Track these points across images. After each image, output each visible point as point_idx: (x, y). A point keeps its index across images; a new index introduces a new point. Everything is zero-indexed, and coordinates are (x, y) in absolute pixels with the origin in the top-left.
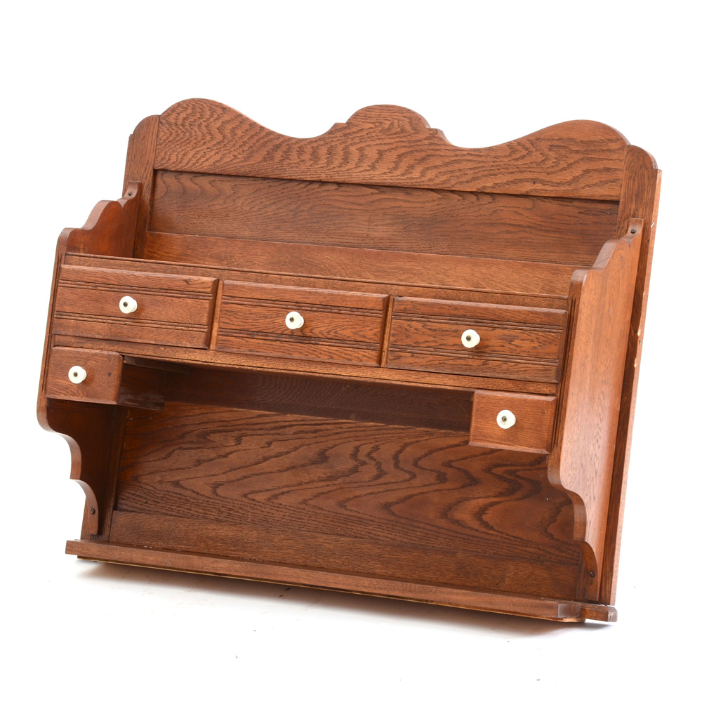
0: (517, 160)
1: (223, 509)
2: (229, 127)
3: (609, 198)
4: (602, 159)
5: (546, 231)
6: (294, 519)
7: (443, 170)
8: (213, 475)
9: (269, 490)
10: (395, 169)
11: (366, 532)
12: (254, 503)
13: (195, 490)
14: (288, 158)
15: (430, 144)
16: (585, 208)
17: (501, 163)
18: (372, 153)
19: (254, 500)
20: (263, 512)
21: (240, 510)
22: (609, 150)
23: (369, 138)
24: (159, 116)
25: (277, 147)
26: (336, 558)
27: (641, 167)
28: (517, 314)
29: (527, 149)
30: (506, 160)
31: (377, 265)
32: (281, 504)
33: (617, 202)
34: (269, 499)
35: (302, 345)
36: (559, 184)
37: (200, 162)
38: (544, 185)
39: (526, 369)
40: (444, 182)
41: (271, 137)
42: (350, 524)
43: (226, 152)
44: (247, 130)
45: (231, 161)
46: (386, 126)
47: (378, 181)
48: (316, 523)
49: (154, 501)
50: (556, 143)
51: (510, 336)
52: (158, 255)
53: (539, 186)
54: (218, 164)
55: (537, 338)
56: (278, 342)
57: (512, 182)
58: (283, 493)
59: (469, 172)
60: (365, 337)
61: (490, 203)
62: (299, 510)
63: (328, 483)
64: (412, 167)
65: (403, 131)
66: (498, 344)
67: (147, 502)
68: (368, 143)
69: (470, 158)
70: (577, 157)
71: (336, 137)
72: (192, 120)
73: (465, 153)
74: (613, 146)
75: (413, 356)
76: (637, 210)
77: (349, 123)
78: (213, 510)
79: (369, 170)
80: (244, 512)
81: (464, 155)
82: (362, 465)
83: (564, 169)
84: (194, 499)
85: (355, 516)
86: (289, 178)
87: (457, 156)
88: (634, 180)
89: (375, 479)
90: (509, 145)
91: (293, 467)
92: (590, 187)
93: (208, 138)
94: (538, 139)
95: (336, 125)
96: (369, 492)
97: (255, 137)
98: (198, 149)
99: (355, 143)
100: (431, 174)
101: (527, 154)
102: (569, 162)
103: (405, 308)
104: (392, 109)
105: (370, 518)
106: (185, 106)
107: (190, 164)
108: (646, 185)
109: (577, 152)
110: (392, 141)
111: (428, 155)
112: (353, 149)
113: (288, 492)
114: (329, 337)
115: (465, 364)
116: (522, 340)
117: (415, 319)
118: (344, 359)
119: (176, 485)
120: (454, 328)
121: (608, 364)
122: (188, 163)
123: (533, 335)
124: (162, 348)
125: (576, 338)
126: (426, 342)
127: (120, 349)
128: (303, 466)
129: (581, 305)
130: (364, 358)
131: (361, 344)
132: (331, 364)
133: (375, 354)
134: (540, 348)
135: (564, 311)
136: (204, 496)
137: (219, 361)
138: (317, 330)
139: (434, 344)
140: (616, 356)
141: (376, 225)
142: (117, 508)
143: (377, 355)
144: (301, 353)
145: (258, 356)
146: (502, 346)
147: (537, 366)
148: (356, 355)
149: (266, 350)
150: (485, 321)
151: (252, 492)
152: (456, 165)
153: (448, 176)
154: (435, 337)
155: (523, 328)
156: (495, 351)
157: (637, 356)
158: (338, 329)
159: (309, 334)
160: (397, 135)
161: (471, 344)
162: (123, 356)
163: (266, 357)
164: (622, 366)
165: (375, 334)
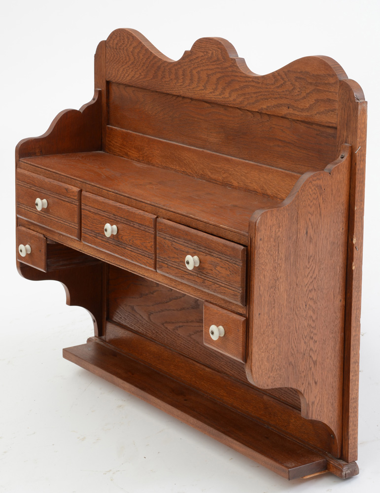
0: (278, 87)
1: (154, 332)
2: (136, 51)
3: (331, 125)
4: (325, 91)
6: (186, 347)
7: (240, 92)
8: (148, 306)
9: (173, 323)
10: (216, 89)
11: (220, 366)
12: (167, 330)
13: (141, 314)
14: (164, 77)
15: (233, 71)
16: (319, 131)
17: (270, 90)
18: (204, 76)
19: (167, 328)
20: (171, 338)
21: (161, 334)
22: (329, 84)
23: (202, 64)
24: (106, 41)
25: (159, 68)
27: (348, 100)
29: (283, 79)
30: (272, 87)
31: (212, 164)
32: (179, 334)
33: (336, 128)
34: (174, 329)
35: (119, 248)
36: (302, 110)
37: (125, 76)
38: (294, 110)
40: (241, 103)
41: (156, 60)
43: (136, 70)
44: (144, 54)
45: (139, 77)
46: (210, 55)
47: (208, 98)
48: (196, 353)
49: (124, 318)
50: (299, 75)
51: (215, 262)
53: (291, 111)
54: (133, 79)
55: (229, 268)
57: (276, 105)
58: (180, 327)
59: (253, 95)
60: (147, 248)
61: (268, 121)
62: (188, 341)
64: (224, 89)
65: (218, 59)
66: (209, 268)
67: (121, 318)
68: (202, 68)
69: (253, 84)
70: (311, 88)
71: (186, 62)
72: (120, 45)
73: (251, 79)
74: (332, 80)
75: (168, 267)
76: (347, 137)
77: (191, 51)
78: (149, 331)
79: (203, 90)
80: (163, 336)
81: (250, 81)
83: (304, 98)
84: (141, 321)
86: (165, 92)
87: (246, 81)
88: (345, 111)
90: (274, 74)
91: (184, 309)
92: (319, 114)
93: (128, 58)
94: (289, 71)
95: (186, 52)
97: (148, 60)
98: (124, 67)
99: (196, 68)
100: (234, 96)
101: (284, 83)
102: (307, 92)
103: (162, 229)
104: (211, 41)
106: (116, 34)
108: (352, 116)
109: (311, 84)
110: (214, 67)
111: (232, 80)
112: (194, 72)
113: (182, 326)
114: (130, 244)
115: (194, 279)
116: (221, 267)
117: (167, 238)
118: (138, 262)
119: (133, 308)
120: (186, 249)
121: (315, 275)
122: (120, 78)
123: (227, 265)
124: (62, 236)
125: (256, 270)
126: (174, 257)
127: (45, 233)
128: (188, 309)
129: (257, 242)
130: (147, 264)
131: (145, 252)
132: (135, 264)
133: (152, 262)
134: (231, 276)
135: (242, 247)
136: (145, 319)
137: (86, 251)
138: (124, 238)
139: (177, 260)
140: (328, 265)
141: (211, 132)
142: (109, 319)
143: (153, 263)
144: (118, 254)
145: (102, 251)
146: (211, 270)
147: (230, 290)
148: (143, 261)
149: (103, 248)
150: (202, 247)
151: (166, 322)
152: (247, 89)
153: (243, 97)
154: (177, 255)
155: (221, 257)
156: (208, 273)
157: (355, 260)
158: (134, 239)
159: (121, 240)
160: (215, 63)
161: (190, 267)
162: (47, 238)
163: (106, 253)
164: (341, 269)
165: (151, 247)
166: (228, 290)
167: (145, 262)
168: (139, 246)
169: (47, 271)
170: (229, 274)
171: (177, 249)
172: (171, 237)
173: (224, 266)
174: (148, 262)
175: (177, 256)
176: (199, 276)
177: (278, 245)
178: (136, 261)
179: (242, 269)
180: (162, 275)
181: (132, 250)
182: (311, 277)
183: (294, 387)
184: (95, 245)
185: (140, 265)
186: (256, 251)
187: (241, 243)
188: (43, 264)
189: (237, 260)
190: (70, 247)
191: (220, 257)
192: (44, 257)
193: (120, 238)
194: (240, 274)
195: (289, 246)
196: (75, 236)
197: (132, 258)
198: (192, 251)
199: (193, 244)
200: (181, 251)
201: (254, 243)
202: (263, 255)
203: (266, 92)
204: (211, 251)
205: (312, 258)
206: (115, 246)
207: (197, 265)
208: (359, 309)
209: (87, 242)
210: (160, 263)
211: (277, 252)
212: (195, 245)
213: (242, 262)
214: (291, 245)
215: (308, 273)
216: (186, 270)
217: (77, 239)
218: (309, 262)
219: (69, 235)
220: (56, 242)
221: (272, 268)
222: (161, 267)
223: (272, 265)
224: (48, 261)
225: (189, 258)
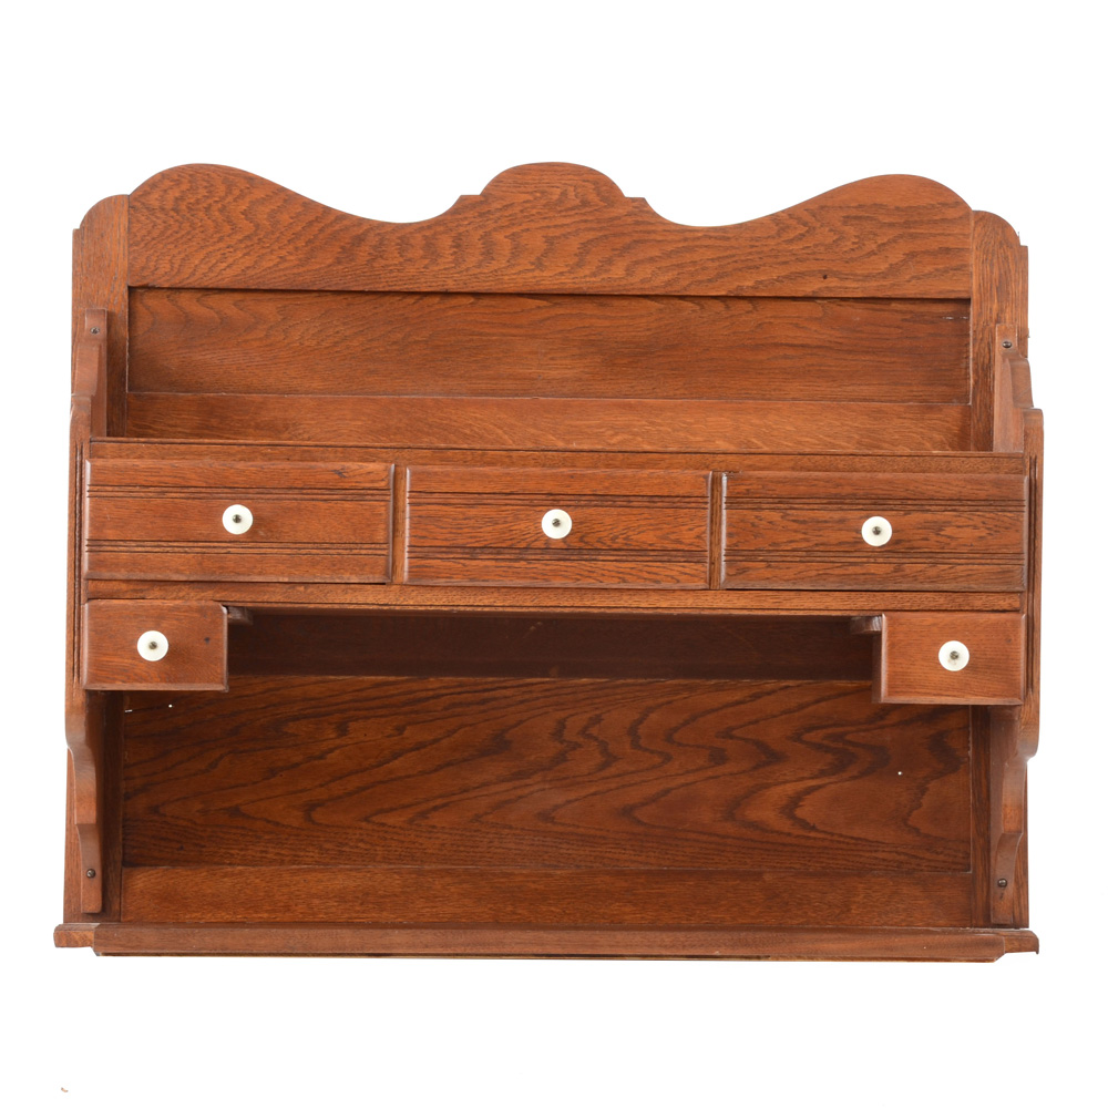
0: (790, 241)
2: (265, 209)
3: (953, 296)
4: (935, 235)
5: (849, 352)
6: (461, 848)
7: (664, 263)
8: (301, 791)
9: (408, 806)
10: (580, 264)
11: (596, 857)
12: (385, 828)
13: (270, 819)
14: (381, 257)
15: (637, 223)
16: (911, 312)
17: (765, 249)
18: (537, 242)
19: (383, 825)
20: (403, 842)
21: (360, 846)
22: (945, 221)
23: (526, 217)
24: (128, 197)
25: (359, 238)
26: (550, 905)
27: (1001, 244)
28: (945, 486)
29: (805, 224)
30: (772, 242)
31: (567, 422)
32: (434, 827)
34: (411, 821)
35: (568, 563)
36: (867, 277)
37: (217, 270)
38: (841, 279)
39: (970, 572)
40: (669, 283)
41: (345, 222)
42: (565, 846)
43: (264, 251)
44: (299, 214)
45: (276, 265)
46: (555, 197)
47: (551, 287)
49: (195, 845)
50: (854, 213)
51: (935, 522)
52: (154, 430)
53: (833, 282)
54: (251, 272)
55: (984, 523)
56: (523, 563)
57: (786, 277)
58: (435, 808)
59: (710, 264)
60: (681, 543)
61: (748, 312)
62: (468, 834)
64: (610, 261)
65: (585, 203)
66: (918, 537)
67: (182, 848)
68: (524, 226)
69: (709, 242)
70: (892, 233)
71: (466, 218)
72: (192, 201)
74: (951, 213)
75: (769, 566)
76: (1001, 311)
77: (487, 193)
79: (533, 270)
80: (368, 847)
81: (698, 238)
82: (574, 749)
83: (873, 253)
84: (271, 833)
85: (572, 834)
87: (685, 240)
88: (992, 265)
89: (600, 770)
90: (775, 218)
91: (449, 764)
92: (919, 279)
93: (227, 229)
94: (822, 208)
95: (463, 199)
96: (592, 790)
97: (315, 224)
98: (210, 248)
99: (501, 227)
100: (644, 272)
101: (807, 232)
102: (879, 242)
103: (748, 490)
105: (600, 833)
106: (176, 178)
107: (198, 275)
108: (1013, 272)
109: (891, 225)
110: (568, 221)
111: (635, 242)
112: (499, 237)
113: (444, 805)
115: (862, 572)
116: (959, 527)
117: (766, 506)
118: (645, 580)
119: (235, 812)
120: (838, 515)
122: (193, 274)
127: (219, 595)
128: (465, 760)
131: (674, 554)
133: (702, 568)
134: (990, 537)
136: (289, 826)
139: (805, 545)
141: (552, 359)
143: (706, 569)
144: (566, 578)
145: (484, 589)
151: (380, 812)
152: (688, 255)
153: (676, 272)
158: (630, 534)
160: (576, 211)
162: (227, 607)
165: (697, 538)
166: (981, 567)
170: (983, 534)
171: (804, 522)
172: (780, 503)
173: (971, 523)
174: (687, 570)
175: (802, 536)
176: (881, 560)
178: (640, 578)
181: (624, 558)
188: (219, 669)
191: (952, 508)
196: (374, 574)
197: (621, 576)
199: (861, 502)
200: (819, 521)
203: (750, 253)
204: (924, 502)
209: (432, 577)
222: (742, 572)
225: (878, 521)
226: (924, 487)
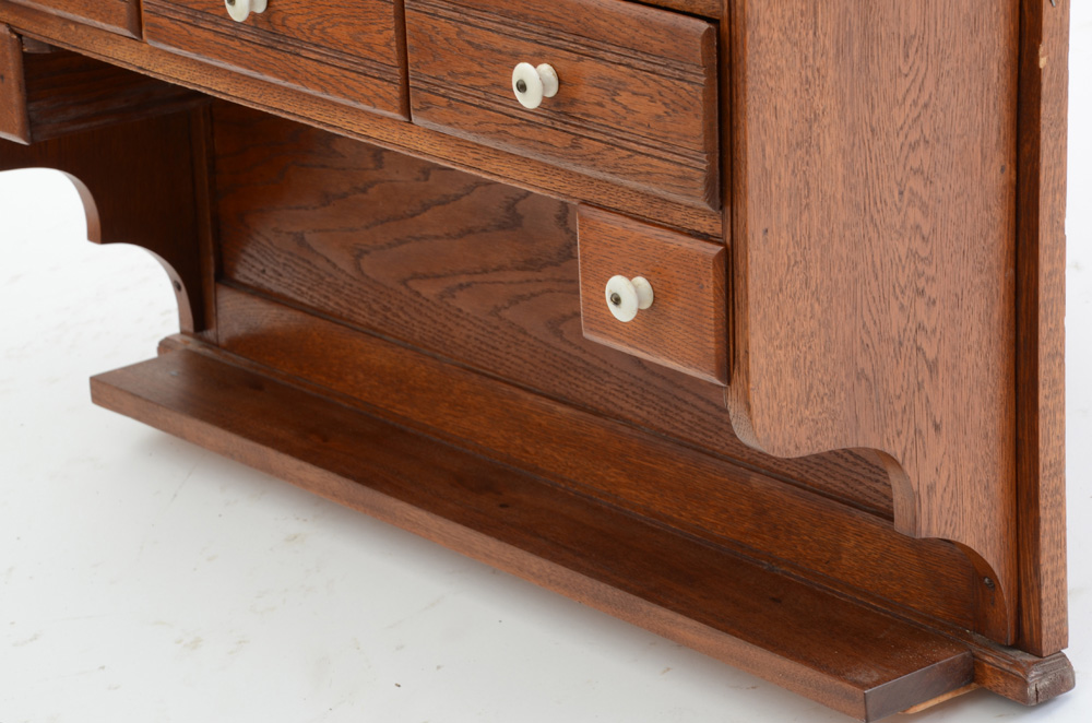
1: (375, 307)
8: (351, 230)
9: (439, 277)
11: (601, 397)
12: (420, 300)
13: (329, 257)
19: (418, 294)
20: (435, 322)
21: (401, 314)
28: (617, 24)
32: (460, 310)
34: (442, 297)
35: (275, 54)
39: (649, 169)
42: (572, 373)
48: (519, 361)
49: (275, 271)
51: (610, 80)
55: (660, 93)
58: (460, 287)
60: (372, 49)
62: (489, 329)
63: (529, 275)
66: (593, 99)
67: (264, 271)
75: (450, 106)
78: (361, 305)
84: (331, 276)
85: (579, 359)
91: (470, 231)
105: (603, 367)
113: (469, 285)
114: (314, 40)
115: (541, 138)
116: (635, 94)
117: (442, 12)
118: (345, 96)
119: (300, 240)
120: (511, 45)
121: (927, 97)
123: (652, 84)
124: (73, 27)
125: (750, 95)
126: (469, 74)
127: (12, 19)
128: (484, 230)
129: (751, 5)
130: (378, 101)
131: (368, 63)
132: (335, 104)
133: (394, 92)
134: (668, 119)
135: (704, 26)
136: (343, 271)
137: (161, 71)
138: (292, 22)
139: (481, 82)
140: (963, 60)
142: (224, 277)
143: (397, 94)
144: (276, 74)
145: (218, 68)
146: (600, 105)
147: (667, 165)
148: (364, 91)
149: (221, 57)
150: (562, 35)
151: (415, 276)
154: (481, 65)
155: (633, 62)
156: (588, 115)
157: (1045, 37)
158: (326, 24)
159: (282, 30)
161: (530, 101)
162: (20, 36)
163: (230, 72)
164: (1002, 70)
165: (388, 45)
166: (659, 163)
167: (370, 93)
168: (345, 45)
169: (31, 139)
170: (661, 113)
171: (478, 47)
172: (455, 10)
173: (646, 90)
174: (381, 92)
175: (479, 69)
176: (558, 125)
177: (815, 8)
178: (339, 92)
179: (704, 93)
180: (429, 131)
181: (324, 59)
182: (915, 103)
183: (874, 444)
184: (192, 49)
185: (351, 103)
186: (748, 34)
187: (696, 11)
188: (16, 117)
189: (688, 67)
190: (103, 59)
191: (628, 60)
192: (15, 98)
193: (279, 22)
194: (701, 114)
195: (847, 9)
196: (119, 25)
197: (322, 83)
198: (530, 48)
199: (534, 28)
200: (493, 50)
201: (743, 8)
202: (770, 46)
204: (596, 44)
205: (916, 43)
206: (260, 48)
207: (552, 92)
208: (1061, 189)
209: (164, 42)
210: (422, 93)
211: (811, 33)
212: (542, 30)
213: (707, 74)
214: (851, 9)
215: (904, 90)
216: (512, 111)
217: (128, 34)
218: (907, 56)
219: (98, 24)
220: (51, 46)
221: (797, 85)
222: (426, 107)
223: (797, 74)
224: (31, 108)
225: (523, 71)
226: (596, 21)
